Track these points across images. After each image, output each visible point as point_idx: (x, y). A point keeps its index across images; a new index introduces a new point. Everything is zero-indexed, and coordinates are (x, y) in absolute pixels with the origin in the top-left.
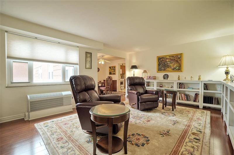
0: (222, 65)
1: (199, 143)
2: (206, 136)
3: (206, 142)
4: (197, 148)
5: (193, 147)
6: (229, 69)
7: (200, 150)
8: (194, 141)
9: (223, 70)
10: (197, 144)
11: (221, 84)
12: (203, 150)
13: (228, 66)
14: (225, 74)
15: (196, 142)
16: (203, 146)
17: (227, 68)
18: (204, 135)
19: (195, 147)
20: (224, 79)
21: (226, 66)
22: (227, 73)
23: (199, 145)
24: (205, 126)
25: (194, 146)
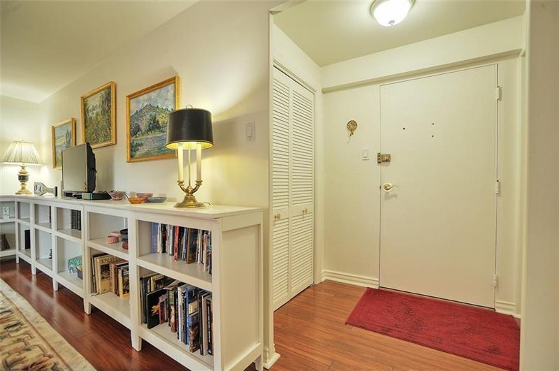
0: (13, 160)
1: (25, 327)
2: (25, 311)
3: (36, 318)
4: (27, 335)
5: (19, 340)
6: (27, 169)
7: (35, 334)
8: (11, 331)
9: (13, 171)
10: (22, 331)
11: (14, 202)
12: (40, 332)
13: (26, 164)
14: (20, 179)
15: (17, 330)
16: (34, 326)
17: (23, 168)
18: (21, 313)
19: (22, 337)
20: (17, 192)
21: (21, 164)
22: (23, 178)
23: (27, 329)
24: (8, 299)
25: (19, 337)
